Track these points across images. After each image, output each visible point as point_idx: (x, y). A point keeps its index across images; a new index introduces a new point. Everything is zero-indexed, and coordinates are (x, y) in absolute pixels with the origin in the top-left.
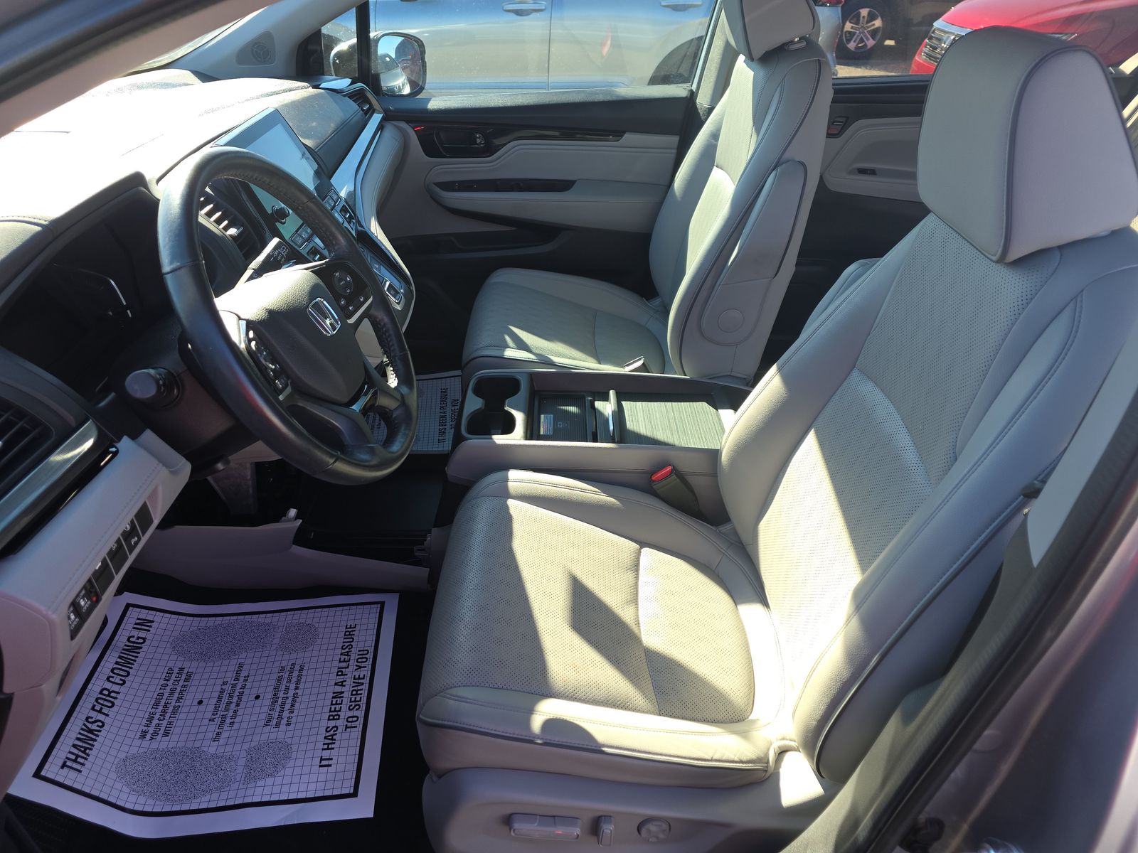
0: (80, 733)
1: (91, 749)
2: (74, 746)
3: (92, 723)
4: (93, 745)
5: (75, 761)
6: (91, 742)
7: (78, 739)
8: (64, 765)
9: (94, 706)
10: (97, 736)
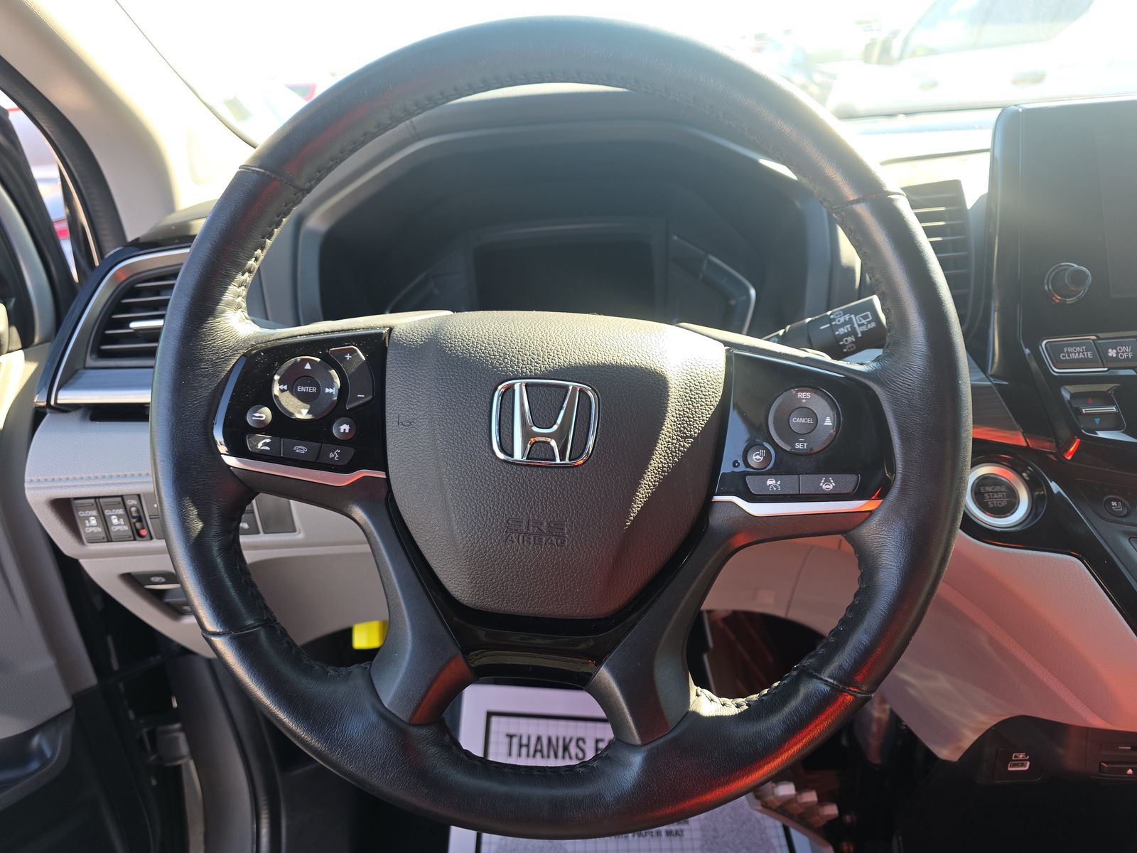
0: (557, 739)
1: (543, 756)
2: (539, 739)
3: (578, 746)
4: (548, 757)
5: (521, 746)
6: (552, 754)
7: (550, 740)
8: (511, 736)
9: (602, 740)
10: (563, 757)
